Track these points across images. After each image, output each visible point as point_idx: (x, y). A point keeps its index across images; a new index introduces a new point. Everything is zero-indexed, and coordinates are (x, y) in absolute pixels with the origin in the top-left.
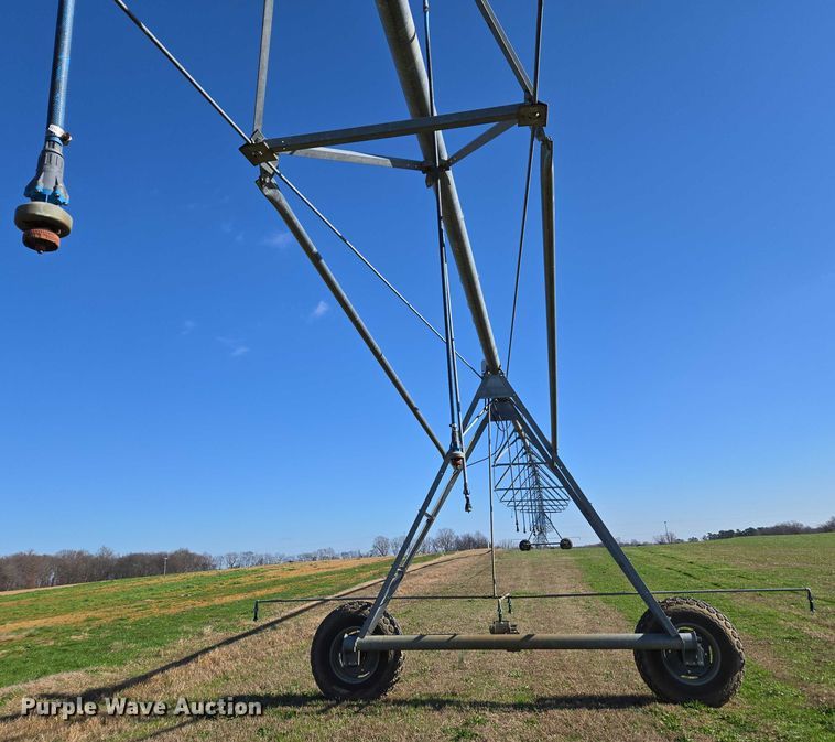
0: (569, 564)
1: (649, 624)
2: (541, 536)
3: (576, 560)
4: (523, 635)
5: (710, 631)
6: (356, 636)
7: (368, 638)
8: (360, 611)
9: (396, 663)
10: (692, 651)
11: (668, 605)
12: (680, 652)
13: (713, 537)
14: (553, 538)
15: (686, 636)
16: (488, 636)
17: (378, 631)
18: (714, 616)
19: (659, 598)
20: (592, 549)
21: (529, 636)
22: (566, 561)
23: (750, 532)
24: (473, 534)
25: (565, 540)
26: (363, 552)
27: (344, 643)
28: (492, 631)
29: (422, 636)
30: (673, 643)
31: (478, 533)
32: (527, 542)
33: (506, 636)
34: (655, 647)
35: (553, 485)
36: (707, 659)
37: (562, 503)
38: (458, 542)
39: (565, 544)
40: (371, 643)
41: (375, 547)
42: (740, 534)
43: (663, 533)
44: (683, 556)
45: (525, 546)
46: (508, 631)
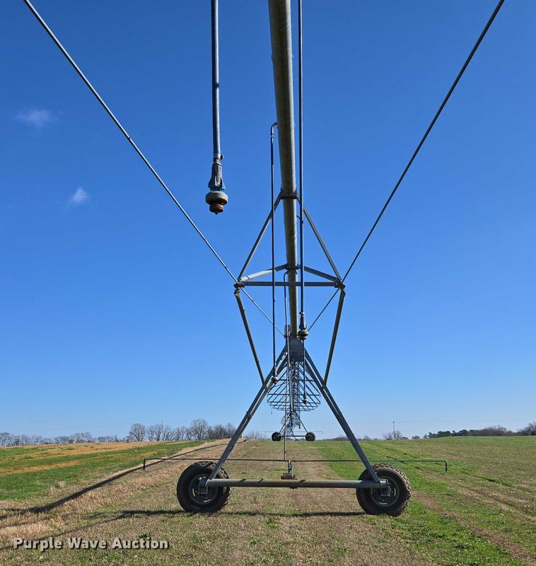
0: (314, 452)
1: (366, 476)
2: (289, 429)
3: (319, 449)
4: (299, 480)
5: (395, 480)
6: (207, 478)
7: (213, 480)
8: (206, 467)
9: (227, 494)
10: (385, 489)
11: (377, 467)
12: (379, 490)
13: (432, 436)
14: (299, 432)
15: (383, 482)
16: (280, 480)
17: (218, 477)
18: (399, 473)
19: (372, 464)
20: (332, 442)
21: (302, 481)
22: (311, 450)
23: (464, 433)
24: (224, 425)
25: (310, 434)
26: (119, 437)
27: (200, 482)
28: (283, 478)
29: (244, 480)
30: (376, 486)
31: (229, 425)
32: (279, 434)
33: (290, 480)
34: (367, 487)
35: (310, 393)
36: (392, 494)
37: (313, 405)
38: (210, 432)
39: (310, 437)
40: (215, 483)
41: (131, 433)
42: (455, 434)
43: (391, 431)
44: (401, 449)
45: (276, 437)
46: (291, 478)
